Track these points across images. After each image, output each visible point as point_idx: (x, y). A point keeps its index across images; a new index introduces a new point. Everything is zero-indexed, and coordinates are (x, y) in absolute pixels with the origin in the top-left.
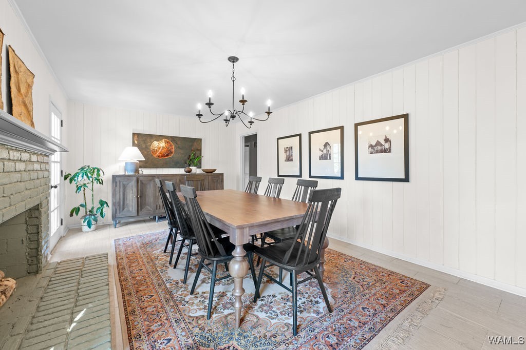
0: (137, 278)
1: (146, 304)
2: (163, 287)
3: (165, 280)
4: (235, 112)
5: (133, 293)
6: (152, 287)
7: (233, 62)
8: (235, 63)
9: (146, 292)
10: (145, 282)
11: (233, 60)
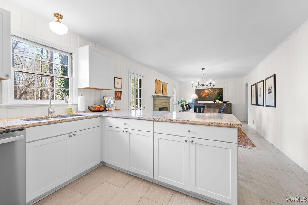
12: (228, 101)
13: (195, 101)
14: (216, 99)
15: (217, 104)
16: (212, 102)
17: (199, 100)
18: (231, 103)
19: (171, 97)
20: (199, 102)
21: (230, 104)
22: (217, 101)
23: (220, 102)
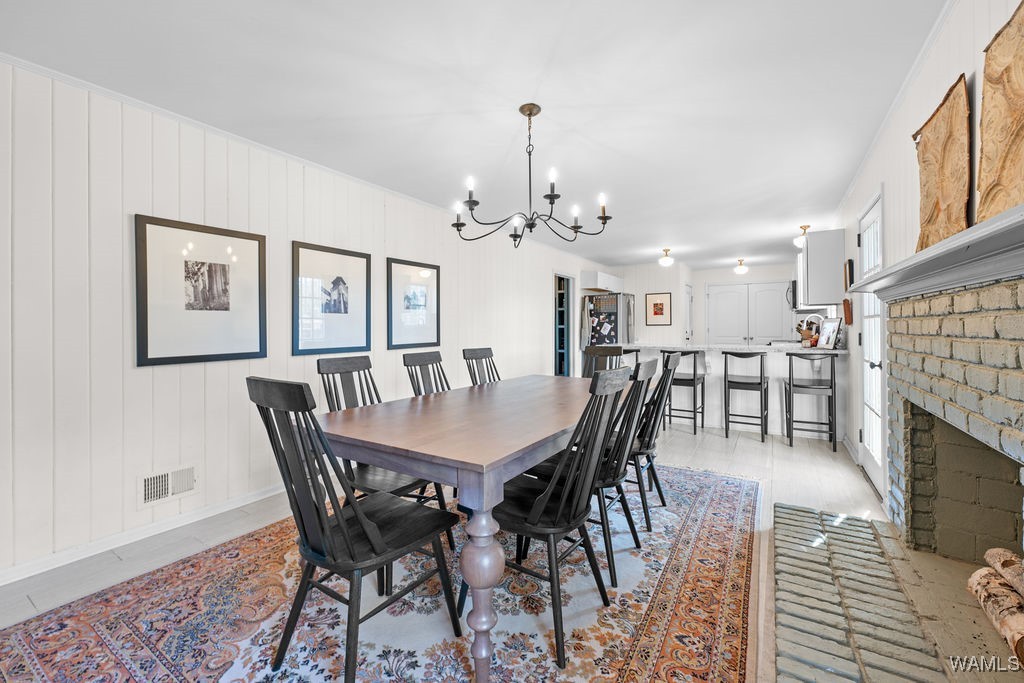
0: (704, 616)
1: (717, 556)
2: (674, 562)
3: (660, 572)
4: (535, 215)
5: (729, 585)
6: (691, 576)
7: (530, 115)
8: (532, 118)
9: (706, 573)
10: (696, 595)
11: (530, 110)
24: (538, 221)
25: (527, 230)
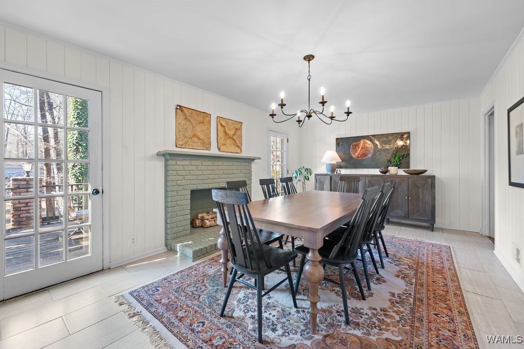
7: (309, 61)
12: (425, 171)
13: (333, 170)
14: (390, 163)
15: (389, 179)
16: (376, 172)
17: (346, 167)
18: (434, 175)
19: (253, 160)
20: (344, 172)
21: (430, 180)
22: (393, 170)
23: (401, 172)
24: (313, 114)
25: (307, 118)
